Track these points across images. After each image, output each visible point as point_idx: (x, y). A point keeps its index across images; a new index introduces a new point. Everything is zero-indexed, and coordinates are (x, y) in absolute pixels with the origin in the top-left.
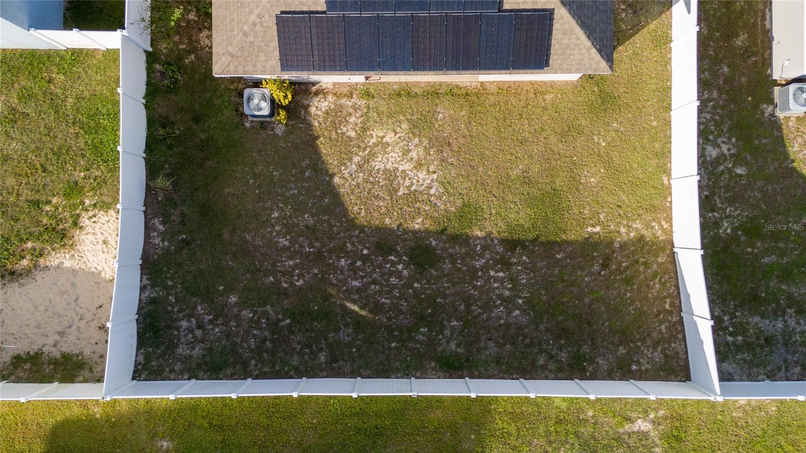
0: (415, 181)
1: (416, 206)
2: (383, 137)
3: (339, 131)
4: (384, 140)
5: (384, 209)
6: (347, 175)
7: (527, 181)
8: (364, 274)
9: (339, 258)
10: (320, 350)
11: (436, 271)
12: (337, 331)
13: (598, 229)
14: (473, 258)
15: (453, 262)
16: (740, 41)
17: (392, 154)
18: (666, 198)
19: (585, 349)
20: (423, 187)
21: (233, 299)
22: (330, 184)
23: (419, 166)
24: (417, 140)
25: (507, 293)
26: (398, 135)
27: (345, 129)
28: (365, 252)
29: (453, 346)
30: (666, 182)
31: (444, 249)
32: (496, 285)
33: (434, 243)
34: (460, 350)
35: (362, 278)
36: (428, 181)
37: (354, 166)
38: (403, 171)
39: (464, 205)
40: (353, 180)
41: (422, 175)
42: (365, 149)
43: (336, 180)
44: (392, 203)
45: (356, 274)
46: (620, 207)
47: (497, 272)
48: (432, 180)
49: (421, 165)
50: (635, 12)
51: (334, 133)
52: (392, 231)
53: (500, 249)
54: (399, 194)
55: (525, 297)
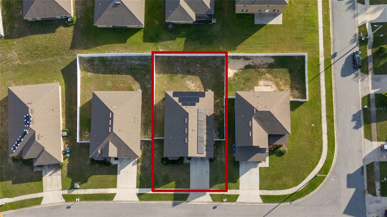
1: (189, 79)
6: (199, 83)
7: (174, 82)
8: (196, 70)
9: (200, 72)
10: (202, 60)
11: (187, 70)
12: (200, 62)
13: (165, 76)
14: (182, 72)
15: (184, 71)
16: (145, 100)
17: (193, 86)
19: (168, 60)
20: (188, 81)
21: (213, 66)
22: (202, 82)
23: (189, 84)
24: (189, 87)
25: (177, 67)
26: (192, 88)
27: (199, 88)
28: (196, 73)
29: (185, 60)
31: (186, 73)
32: (179, 68)
34: (184, 60)
38: (191, 83)
39: (183, 79)
41: (188, 83)
42: (196, 86)
44: (193, 79)
45: (198, 70)
46: (162, 78)
47: (179, 70)
50: (159, 104)
51: (201, 88)
52: (193, 75)
53: (178, 73)
55: (175, 66)
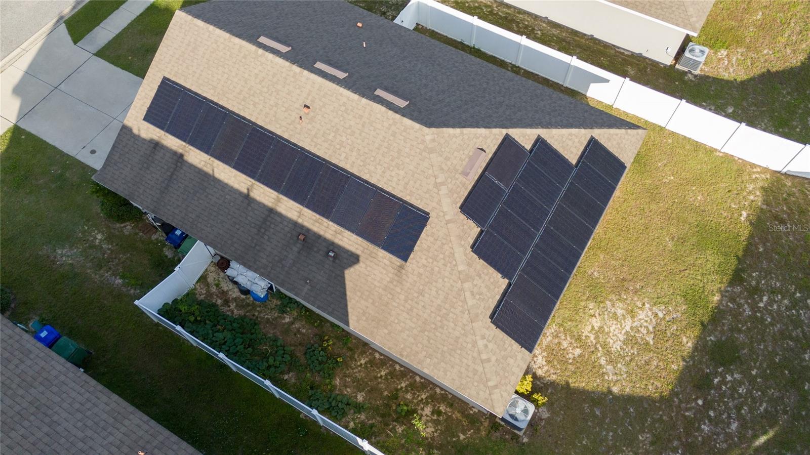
0: (645, 324)
1: (669, 335)
2: (593, 328)
3: (570, 361)
4: (596, 328)
5: (661, 364)
6: (615, 378)
7: (682, 240)
8: (726, 414)
9: (699, 429)
11: (744, 349)
13: (744, 214)
14: (740, 314)
17: (612, 329)
18: (734, 160)
20: (654, 320)
22: (616, 398)
24: (608, 302)
25: (786, 301)
26: (597, 315)
27: (570, 355)
28: (700, 402)
30: (721, 155)
31: (723, 332)
32: (775, 307)
33: (712, 338)
35: (729, 417)
36: (650, 313)
37: (609, 367)
38: (632, 328)
39: (684, 296)
40: (621, 375)
41: (642, 315)
42: (596, 348)
43: (615, 390)
44: (658, 354)
45: (723, 422)
46: (729, 191)
47: (761, 300)
48: (651, 310)
49: (632, 311)
51: (570, 366)
52: (686, 367)
53: (738, 289)
54: (652, 343)
55: (795, 290)
